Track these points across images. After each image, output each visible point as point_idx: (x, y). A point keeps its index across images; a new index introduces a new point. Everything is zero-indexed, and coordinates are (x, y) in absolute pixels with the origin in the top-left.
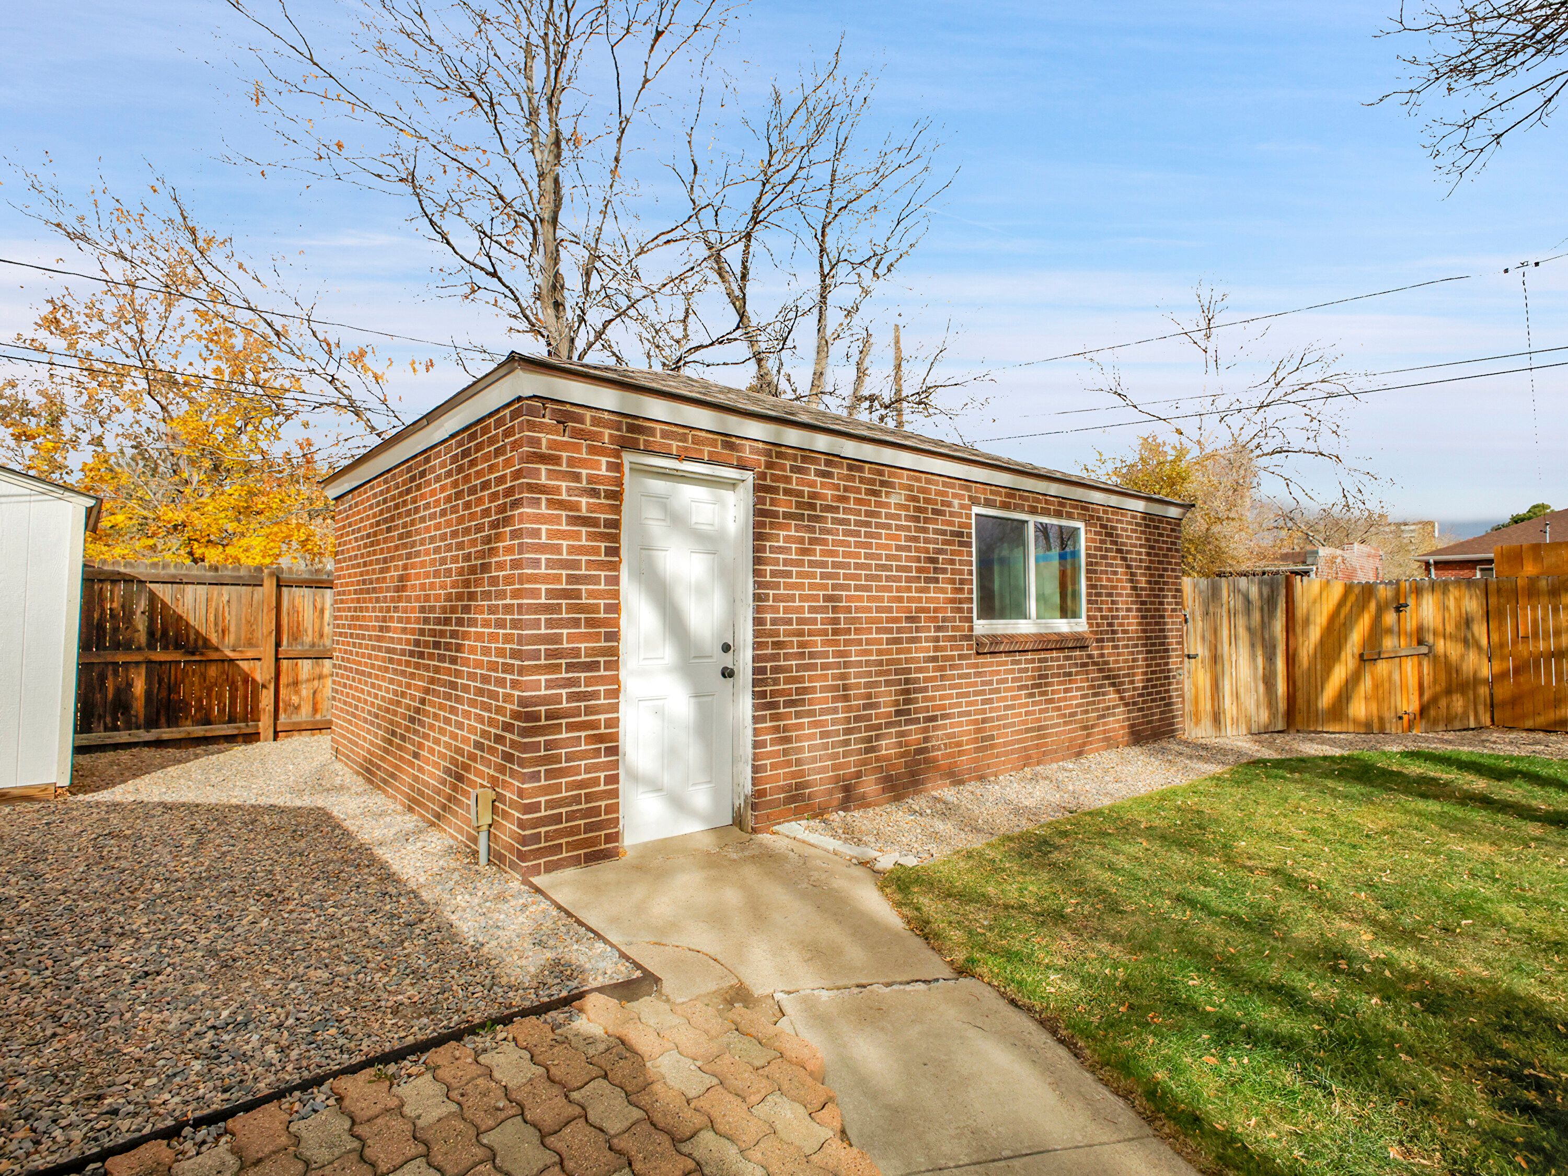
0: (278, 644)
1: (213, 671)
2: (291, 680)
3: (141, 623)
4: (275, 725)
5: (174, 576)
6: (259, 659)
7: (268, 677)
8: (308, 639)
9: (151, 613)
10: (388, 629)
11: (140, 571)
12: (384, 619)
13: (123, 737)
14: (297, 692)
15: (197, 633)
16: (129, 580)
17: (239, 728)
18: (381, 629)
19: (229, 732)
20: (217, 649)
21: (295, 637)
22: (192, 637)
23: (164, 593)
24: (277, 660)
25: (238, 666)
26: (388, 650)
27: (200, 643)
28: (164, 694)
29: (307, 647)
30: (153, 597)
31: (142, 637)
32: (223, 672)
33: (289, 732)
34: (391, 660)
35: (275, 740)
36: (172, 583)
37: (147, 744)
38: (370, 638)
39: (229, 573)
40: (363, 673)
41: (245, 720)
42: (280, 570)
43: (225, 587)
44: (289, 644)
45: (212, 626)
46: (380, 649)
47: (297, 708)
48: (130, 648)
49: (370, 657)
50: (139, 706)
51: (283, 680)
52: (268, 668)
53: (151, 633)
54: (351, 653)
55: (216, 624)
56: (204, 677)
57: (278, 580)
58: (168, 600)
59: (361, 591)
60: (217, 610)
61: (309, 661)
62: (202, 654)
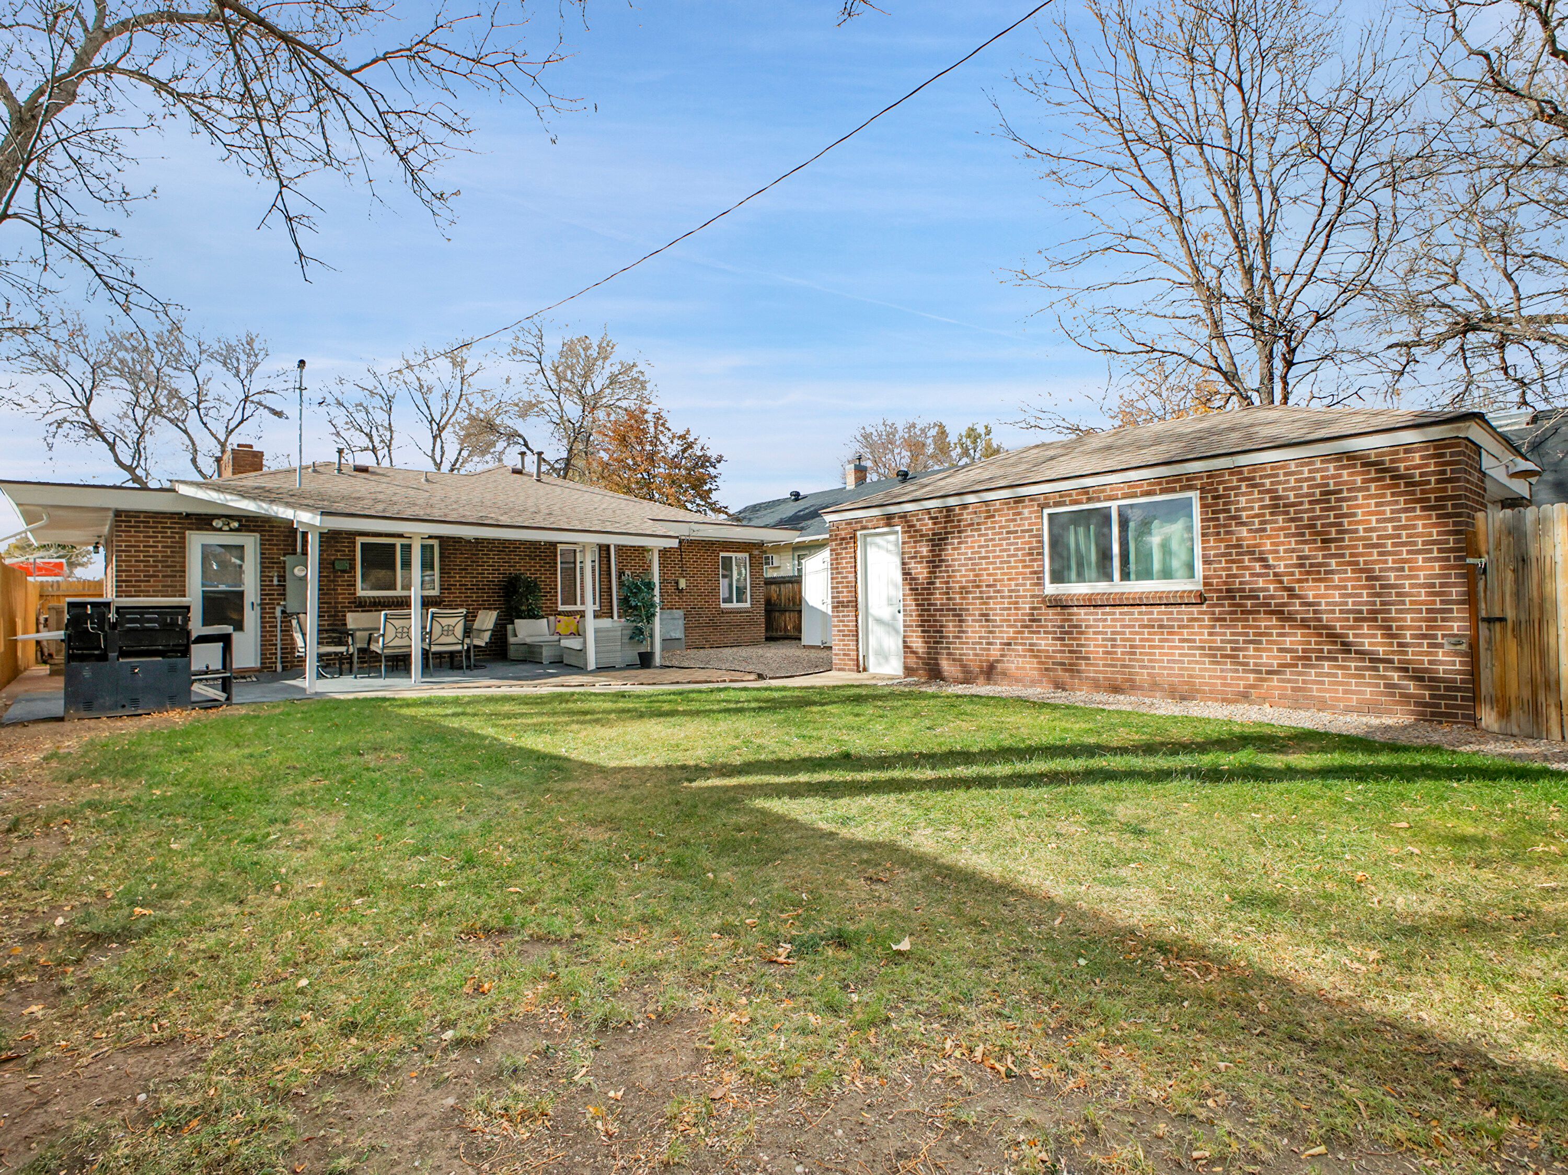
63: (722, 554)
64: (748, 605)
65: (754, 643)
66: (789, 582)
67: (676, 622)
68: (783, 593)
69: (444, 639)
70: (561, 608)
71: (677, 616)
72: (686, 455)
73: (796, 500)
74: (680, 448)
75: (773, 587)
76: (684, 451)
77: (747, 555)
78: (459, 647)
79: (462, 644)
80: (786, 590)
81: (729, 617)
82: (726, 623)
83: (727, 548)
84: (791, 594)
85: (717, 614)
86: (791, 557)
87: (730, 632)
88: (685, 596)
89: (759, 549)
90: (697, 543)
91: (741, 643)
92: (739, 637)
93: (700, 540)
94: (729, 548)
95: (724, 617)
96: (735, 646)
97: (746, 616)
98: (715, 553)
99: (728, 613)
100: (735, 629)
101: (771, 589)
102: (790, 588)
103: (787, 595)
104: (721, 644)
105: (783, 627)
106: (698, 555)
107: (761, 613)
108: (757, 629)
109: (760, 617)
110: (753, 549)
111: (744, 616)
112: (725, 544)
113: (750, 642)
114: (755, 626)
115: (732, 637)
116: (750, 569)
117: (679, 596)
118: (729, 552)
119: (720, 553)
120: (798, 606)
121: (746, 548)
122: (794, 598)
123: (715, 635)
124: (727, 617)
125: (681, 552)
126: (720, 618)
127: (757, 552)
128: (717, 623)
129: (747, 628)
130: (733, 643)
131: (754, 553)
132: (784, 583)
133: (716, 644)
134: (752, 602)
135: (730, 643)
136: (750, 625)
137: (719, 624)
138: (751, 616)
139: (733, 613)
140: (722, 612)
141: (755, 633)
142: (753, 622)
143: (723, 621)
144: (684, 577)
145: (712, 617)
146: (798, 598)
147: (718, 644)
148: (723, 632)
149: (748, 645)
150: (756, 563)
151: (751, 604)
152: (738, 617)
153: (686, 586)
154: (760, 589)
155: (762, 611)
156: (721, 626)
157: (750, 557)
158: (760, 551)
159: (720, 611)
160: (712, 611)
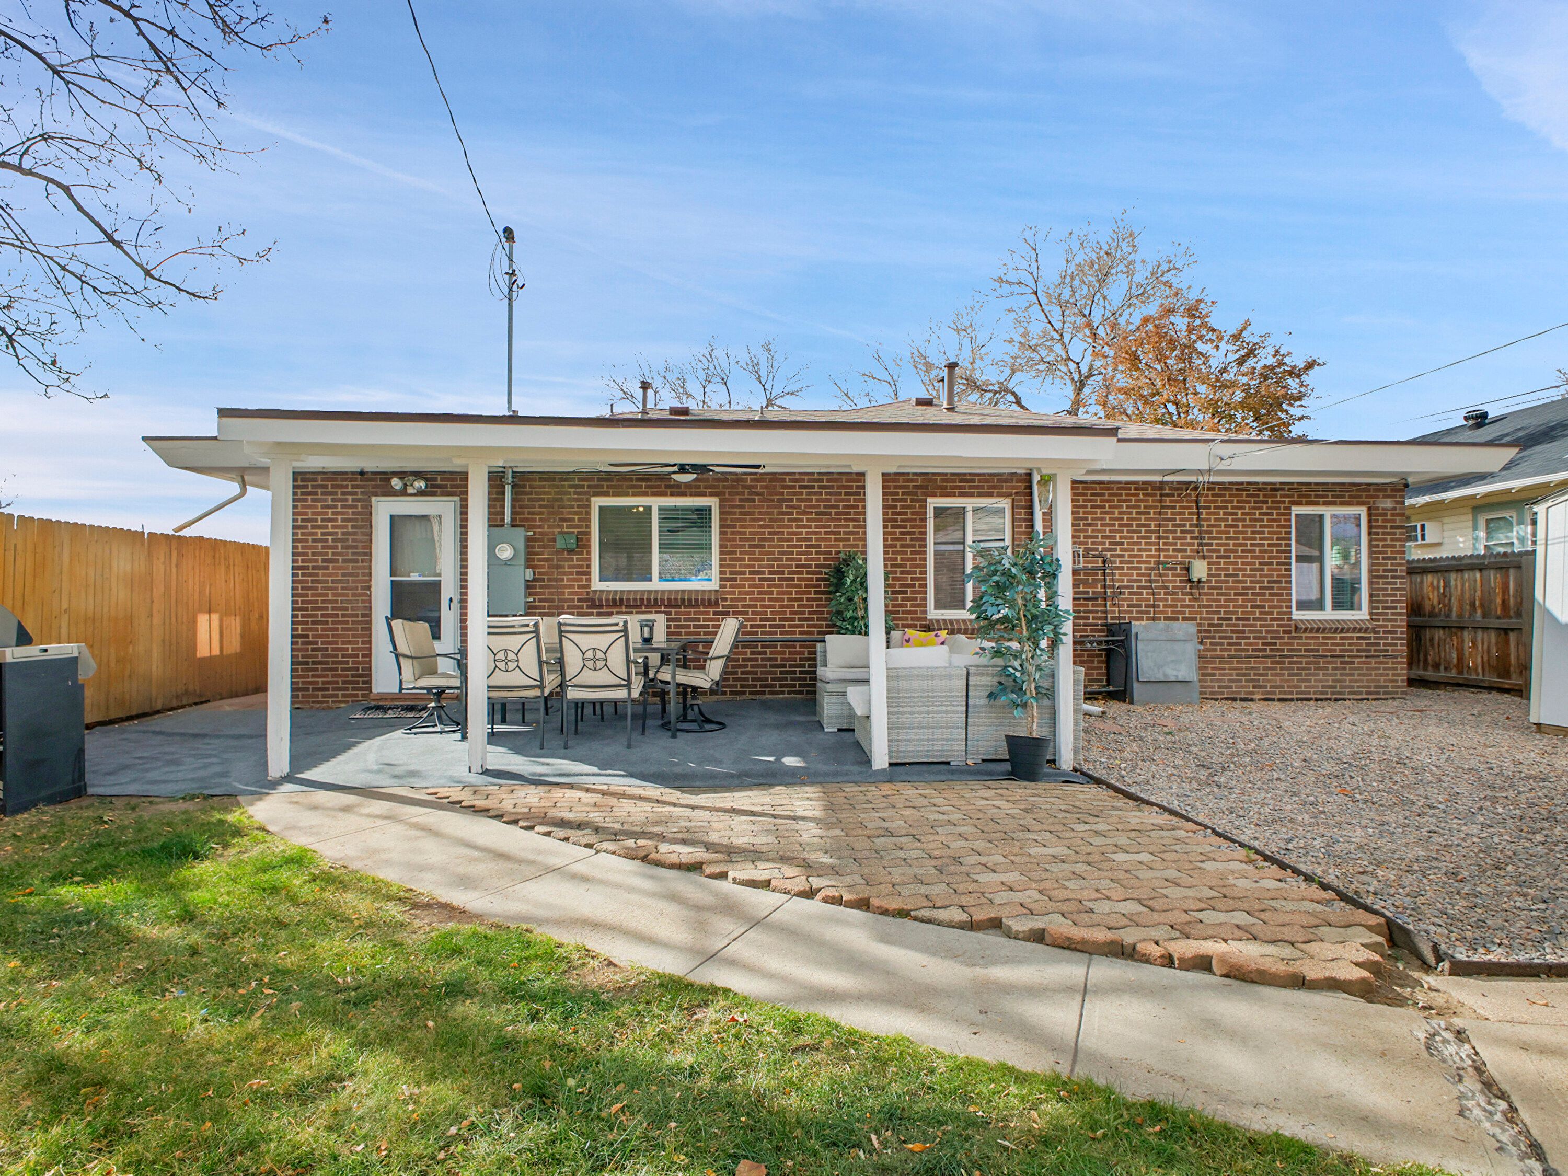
63: (1296, 510)
64: (1362, 614)
65: (1376, 695)
66: (1472, 568)
67: (1178, 647)
68: (1456, 593)
69: (589, 677)
70: (933, 614)
71: (1180, 634)
72: (1244, 369)
73: (1479, 426)
74: (1232, 357)
75: (1429, 578)
76: (1241, 362)
77: (1362, 511)
78: (622, 694)
79: (628, 686)
80: (1463, 585)
81: (1313, 638)
82: (1306, 650)
83: (1310, 496)
84: (1478, 593)
85: (1284, 632)
86: (1470, 524)
87: (1316, 669)
88: (1206, 594)
89: (1395, 496)
90: (1237, 490)
91: (1343, 693)
92: (1338, 681)
93: (1242, 483)
94: (1316, 496)
95: (1301, 638)
96: (1326, 699)
97: (1358, 638)
98: (1279, 508)
99: (1312, 630)
100: (1328, 663)
101: (1422, 582)
102: (1475, 581)
103: (1467, 596)
104: (1292, 693)
105: (1455, 661)
106: (1240, 512)
107: (1396, 632)
108: (1387, 663)
109: (1393, 639)
110: (1378, 497)
111: (1352, 638)
112: (1304, 488)
113: (1367, 693)
114: (1382, 659)
115: (1321, 681)
116: (1370, 541)
117: (1191, 594)
118: (1316, 503)
119: (1293, 508)
120: (1499, 618)
121: (1360, 497)
122: (1503, 601)
123: (1276, 675)
124: (1307, 638)
125: (1198, 507)
126: (1289, 638)
127: (1388, 504)
128: (1283, 650)
129: (1359, 663)
130: (1322, 693)
131: (1381, 506)
132: (1459, 570)
133: (1280, 693)
134: (1373, 608)
135: (1315, 693)
136: (1367, 657)
137: (1289, 650)
138: (1369, 638)
139: (1324, 629)
140: (1296, 628)
141: (1381, 675)
142: (1376, 651)
143: (1298, 644)
144: (1204, 557)
145: (1272, 638)
146: (1499, 601)
147: (1286, 693)
148: (1298, 669)
149: (1362, 700)
150: (1386, 527)
151: (1371, 614)
152: (1335, 638)
153: (1209, 575)
154: (1395, 583)
155: (1399, 626)
156: (1292, 657)
157: (1370, 515)
158: (1397, 502)
159: (1290, 626)
160: (1272, 626)
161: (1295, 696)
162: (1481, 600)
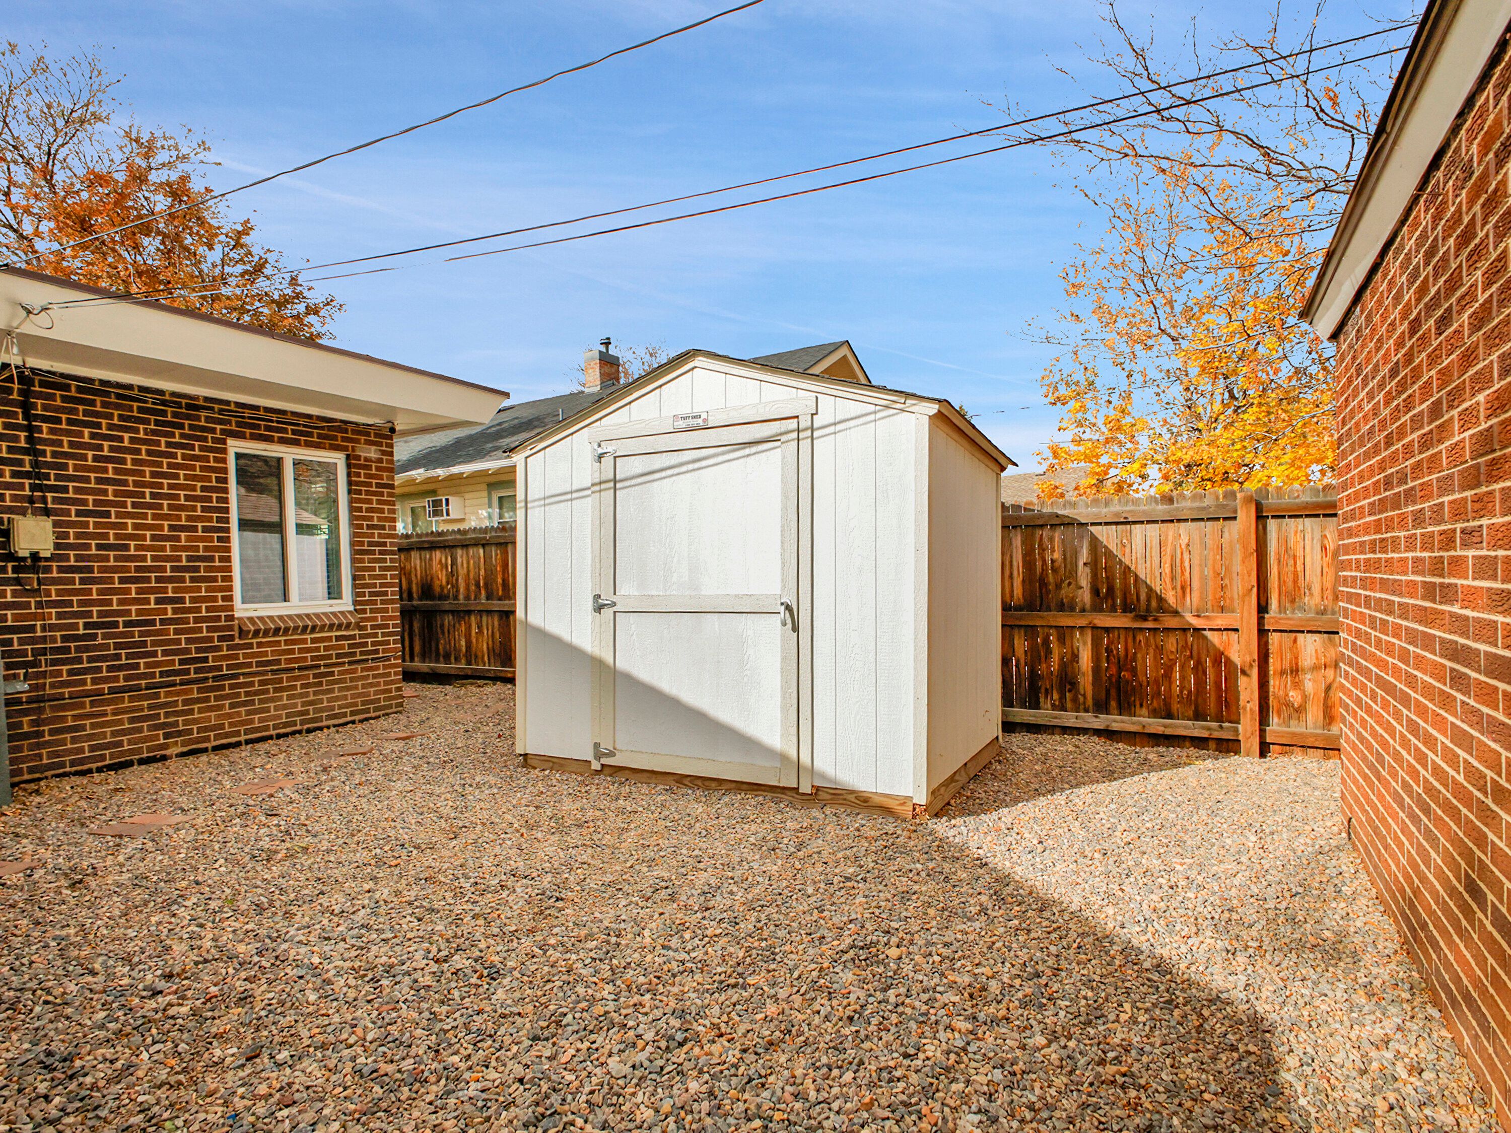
0: (1263, 609)
1: (1171, 643)
2: (1287, 665)
3: (1084, 578)
4: (1262, 733)
5: (1117, 514)
6: (1236, 630)
7: (1248, 659)
8: (1313, 600)
9: (1093, 564)
10: (1447, 594)
11: (1082, 513)
12: (1437, 567)
13: (1070, 719)
14: (1297, 685)
15: (1150, 589)
16: (1068, 523)
17: (1209, 729)
18: (1430, 592)
19: (1196, 733)
20: (1176, 613)
21: (1293, 597)
22: (1143, 597)
23: (1108, 536)
24: (1262, 632)
25: (1205, 638)
26: (1455, 653)
27: (1154, 604)
28: (1114, 670)
29: (1312, 615)
30: (1095, 543)
31: (1085, 596)
32: (1185, 647)
33: (1288, 747)
34: (1458, 680)
35: (1263, 754)
36: (1117, 523)
37: (1098, 732)
38: (1405, 611)
39: (1189, 504)
40: (1390, 689)
41: (1219, 719)
42: (1264, 491)
43: (1182, 525)
44: (1282, 609)
45: (1168, 580)
46: (1428, 642)
47: (1300, 710)
48: (1072, 609)
49: (1404, 656)
50: (1086, 682)
51: (1274, 665)
52: (1248, 643)
53: (1095, 591)
54: (1367, 638)
55: (1173, 578)
56: (1160, 650)
57: (1259, 507)
58: (1112, 547)
59: (1382, 505)
60: (1173, 557)
61: (1316, 637)
62: (1156, 620)
63: (235, 446)
64: (345, 604)
65: (364, 714)
66: (476, 543)
68: (462, 572)
75: (438, 555)
77: (338, 459)
80: (468, 563)
81: (269, 644)
82: (259, 664)
83: (258, 427)
84: (482, 572)
85: (220, 639)
86: (486, 500)
87: (276, 690)
88: (54, 581)
89: (381, 445)
90: (119, 396)
91: (320, 719)
92: (311, 703)
93: (130, 387)
94: (268, 428)
95: (250, 646)
96: (293, 733)
97: (338, 638)
98: (205, 439)
99: (266, 633)
100: (296, 678)
101: (431, 559)
102: (479, 558)
103: (472, 575)
104: (238, 733)
105: (464, 649)
106: (126, 436)
107: (387, 626)
108: (378, 668)
109: (384, 634)
110: (358, 441)
111: (329, 639)
112: (247, 413)
113: (353, 713)
114: (370, 664)
115: (284, 707)
116: (351, 501)
117: (18, 581)
118: (268, 439)
119: (230, 442)
120: (500, 599)
121: (335, 438)
122: (503, 580)
123: (210, 709)
124: (260, 645)
125: (27, 416)
126: (229, 648)
127: (372, 453)
128: (220, 668)
129: (340, 673)
130: (286, 725)
131: (363, 454)
132: (465, 546)
133: (217, 737)
134: (358, 594)
135: (275, 727)
136: (350, 663)
137: (229, 667)
138: (353, 637)
139: (287, 630)
140: (241, 630)
141: (371, 685)
142: (362, 653)
143: (245, 656)
144: (47, 512)
145: (198, 650)
146: (500, 580)
147: (227, 735)
148: (247, 694)
149: (347, 724)
150: (370, 485)
151: (355, 603)
152: (304, 641)
153: (57, 546)
154: (385, 561)
155: (391, 618)
156: (236, 676)
157: (349, 466)
158: (384, 453)
159: (231, 628)
160: (200, 630)
161: (242, 738)
162: (485, 578)
